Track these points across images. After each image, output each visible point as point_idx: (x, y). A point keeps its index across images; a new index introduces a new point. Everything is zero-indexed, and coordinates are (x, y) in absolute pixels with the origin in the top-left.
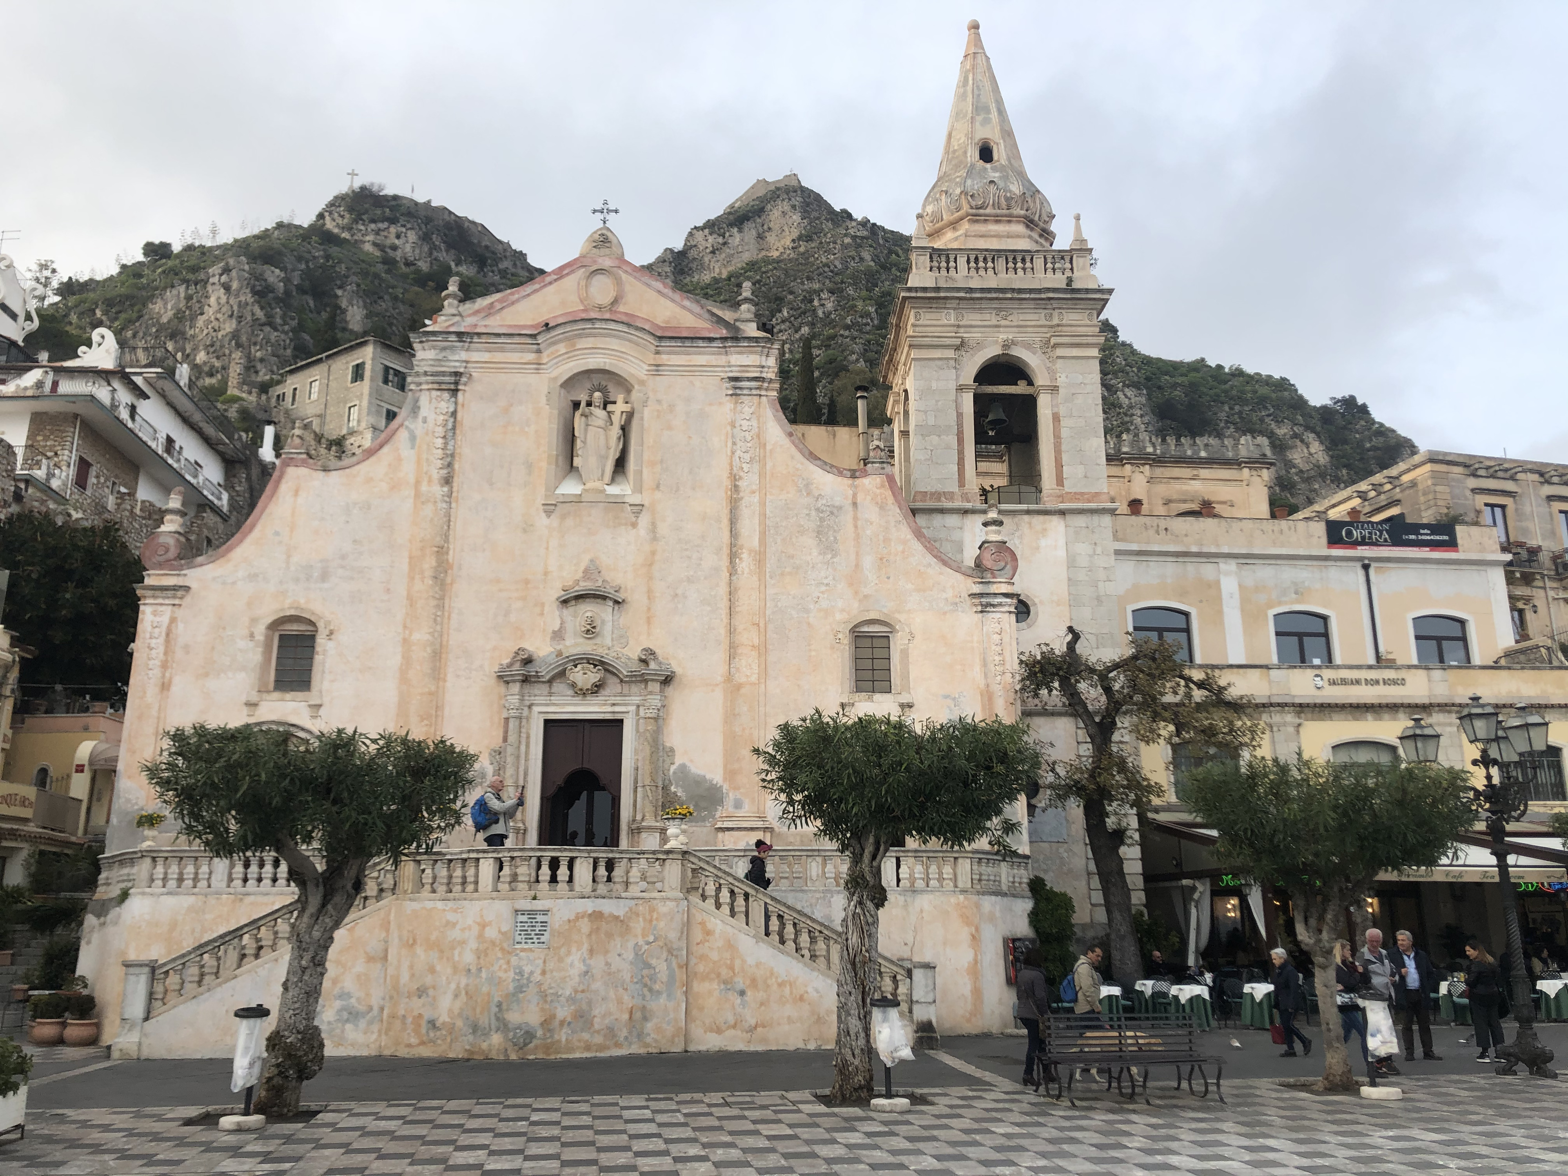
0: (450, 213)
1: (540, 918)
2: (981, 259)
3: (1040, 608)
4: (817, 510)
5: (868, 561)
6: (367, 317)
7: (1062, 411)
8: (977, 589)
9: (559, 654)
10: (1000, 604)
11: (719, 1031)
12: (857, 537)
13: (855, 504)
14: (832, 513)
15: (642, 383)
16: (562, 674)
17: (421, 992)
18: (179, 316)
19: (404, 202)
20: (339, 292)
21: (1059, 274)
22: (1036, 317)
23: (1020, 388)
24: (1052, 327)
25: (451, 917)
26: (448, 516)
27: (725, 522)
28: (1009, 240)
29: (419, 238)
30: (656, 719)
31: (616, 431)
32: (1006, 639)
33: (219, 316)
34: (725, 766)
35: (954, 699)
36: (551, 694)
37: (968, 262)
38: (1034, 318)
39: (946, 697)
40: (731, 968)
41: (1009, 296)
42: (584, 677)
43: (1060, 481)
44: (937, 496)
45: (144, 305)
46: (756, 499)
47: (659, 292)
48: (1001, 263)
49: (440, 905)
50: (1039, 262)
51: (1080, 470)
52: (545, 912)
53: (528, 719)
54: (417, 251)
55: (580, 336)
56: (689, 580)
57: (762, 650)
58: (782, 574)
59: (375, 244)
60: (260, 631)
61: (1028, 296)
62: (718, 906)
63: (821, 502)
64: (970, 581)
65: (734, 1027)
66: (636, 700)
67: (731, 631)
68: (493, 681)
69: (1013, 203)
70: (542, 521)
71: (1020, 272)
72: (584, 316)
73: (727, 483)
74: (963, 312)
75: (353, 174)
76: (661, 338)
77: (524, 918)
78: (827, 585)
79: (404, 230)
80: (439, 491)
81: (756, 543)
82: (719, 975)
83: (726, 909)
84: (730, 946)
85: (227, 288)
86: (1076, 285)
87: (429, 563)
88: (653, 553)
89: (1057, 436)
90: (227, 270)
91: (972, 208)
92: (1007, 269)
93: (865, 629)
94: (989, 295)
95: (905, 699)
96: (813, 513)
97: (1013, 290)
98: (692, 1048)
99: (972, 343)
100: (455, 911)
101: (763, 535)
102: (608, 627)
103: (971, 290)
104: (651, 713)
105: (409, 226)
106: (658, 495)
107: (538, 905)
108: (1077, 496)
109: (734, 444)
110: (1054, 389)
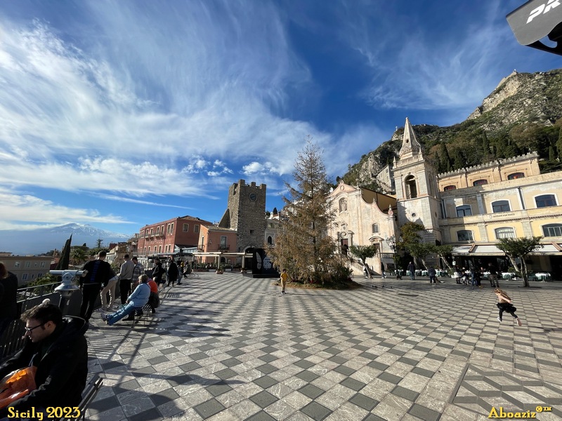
3: (417, 214)
5: (374, 215)
9: (341, 232)
10: (391, 219)
12: (372, 212)
13: (372, 208)
15: (347, 198)
21: (417, 159)
23: (413, 179)
24: (416, 168)
27: (357, 213)
28: (409, 156)
31: (345, 205)
36: (341, 236)
37: (402, 162)
38: (413, 168)
42: (344, 234)
43: (420, 193)
44: (400, 199)
46: (360, 210)
47: (348, 187)
50: (414, 158)
51: (423, 191)
53: (339, 239)
56: (354, 221)
57: (362, 229)
58: (364, 219)
61: (411, 165)
63: (368, 208)
64: (387, 216)
66: (349, 236)
67: (359, 227)
69: (410, 149)
72: (341, 192)
73: (357, 209)
74: (402, 170)
76: (348, 192)
78: (369, 220)
81: (360, 215)
86: (419, 161)
88: (350, 218)
89: (418, 186)
93: (374, 225)
94: (405, 167)
95: (379, 233)
97: (408, 165)
99: (404, 175)
102: (346, 228)
103: (401, 167)
104: (351, 238)
106: (350, 212)
108: (422, 195)
109: (357, 203)
110: (417, 178)
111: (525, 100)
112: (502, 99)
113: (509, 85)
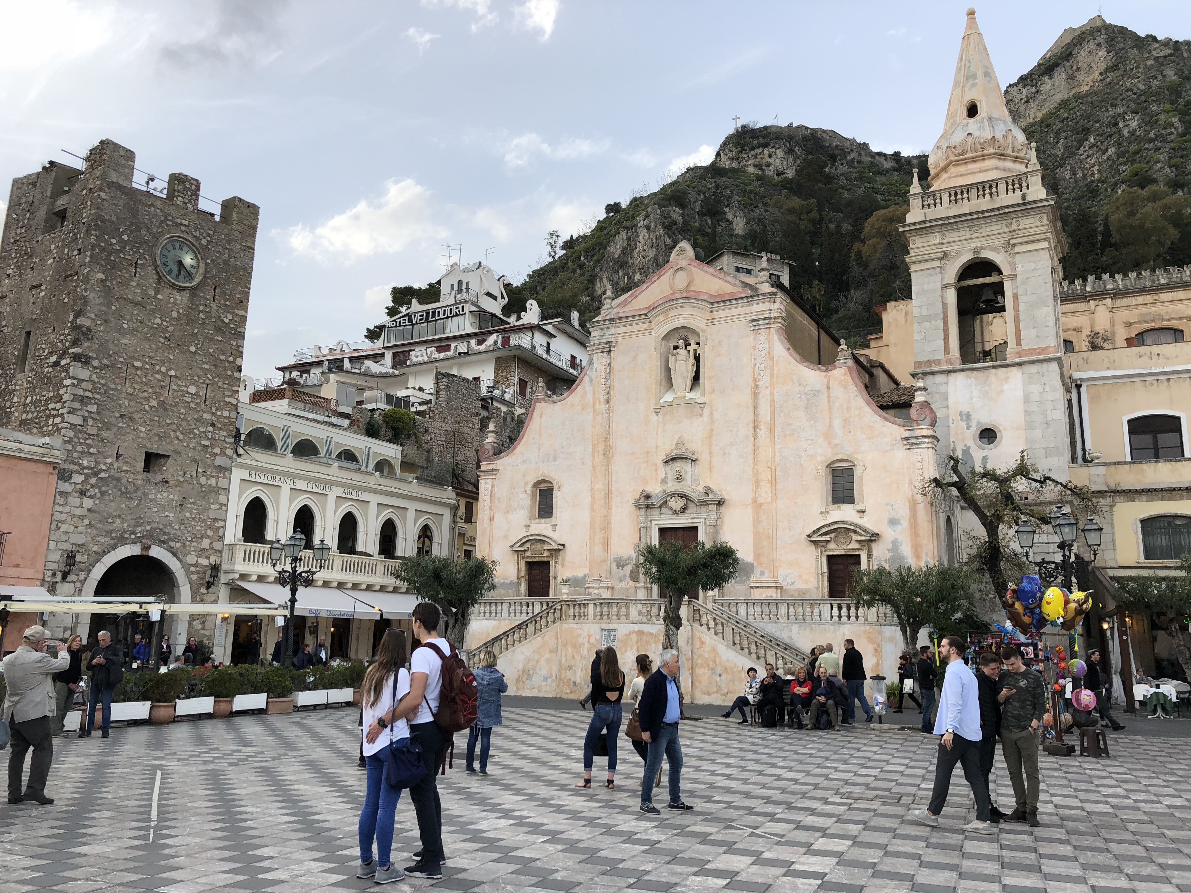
0: (807, 128)
1: (613, 633)
2: (959, 193)
3: (1004, 433)
4: (805, 394)
5: (837, 423)
6: (746, 223)
7: (1020, 292)
8: (907, 434)
9: (664, 491)
10: (921, 443)
11: (709, 694)
12: (830, 408)
13: (828, 388)
14: (814, 395)
15: (704, 331)
16: (665, 503)
17: (570, 668)
18: (624, 253)
19: (773, 129)
20: (727, 210)
21: (1018, 193)
22: (999, 227)
23: (993, 279)
24: (1011, 232)
25: (580, 632)
26: (609, 420)
27: (751, 408)
28: (981, 174)
29: (786, 153)
30: (715, 526)
31: (692, 361)
32: (926, 465)
33: (645, 247)
34: (754, 552)
35: (892, 505)
36: (661, 514)
37: (950, 196)
38: (997, 227)
39: (887, 505)
40: (714, 662)
41: (976, 216)
42: (676, 504)
43: (1019, 342)
44: (929, 363)
45: (605, 248)
46: (768, 391)
47: (712, 275)
48: (974, 192)
49: (575, 626)
50: (1002, 187)
51: (1033, 332)
52: (615, 630)
53: (650, 528)
54: (785, 163)
55: (670, 309)
56: (732, 444)
57: (774, 482)
58: (785, 436)
59: (755, 166)
60: (529, 488)
61: (989, 214)
62: (709, 629)
63: (808, 388)
64: (902, 429)
65: (717, 692)
66: (704, 515)
67: (755, 472)
68: (634, 507)
69: (986, 145)
70: (654, 418)
71: (988, 197)
72: (673, 297)
73: (753, 384)
74: (946, 233)
75: (736, 118)
76: (712, 303)
77: (606, 633)
78: (812, 440)
79: (774, 150)
80: (604, 407)
81: (768, 418)
82: (708, 665)
83: (712, 631)
84: (714, 650)
85: (648, 227)
86: (1028, 199)
87: (601, 448)
88: (712, 430)
89: (1016, 310)
90: (647, 216)
91: (956, 156)
92: (978, 196)
93: (837, 465)
94: (961, 219)
95: (860, 507)
96: (803, 396)
97: (978, 212)
98: (696, 702)
99: (953, 254)
100: (580, 629)
101: (773, 413)
102: (689, 475)
103: (948, 218)
104: (713, 523)
105: (777, 146)
106: (714, 396)
107: (612, 626)
108: (1030, 352)
109: (755, 359)
110: (1014, 276)
111: (1122, 116)
112: (1058, 98)
113: (1082, 56)
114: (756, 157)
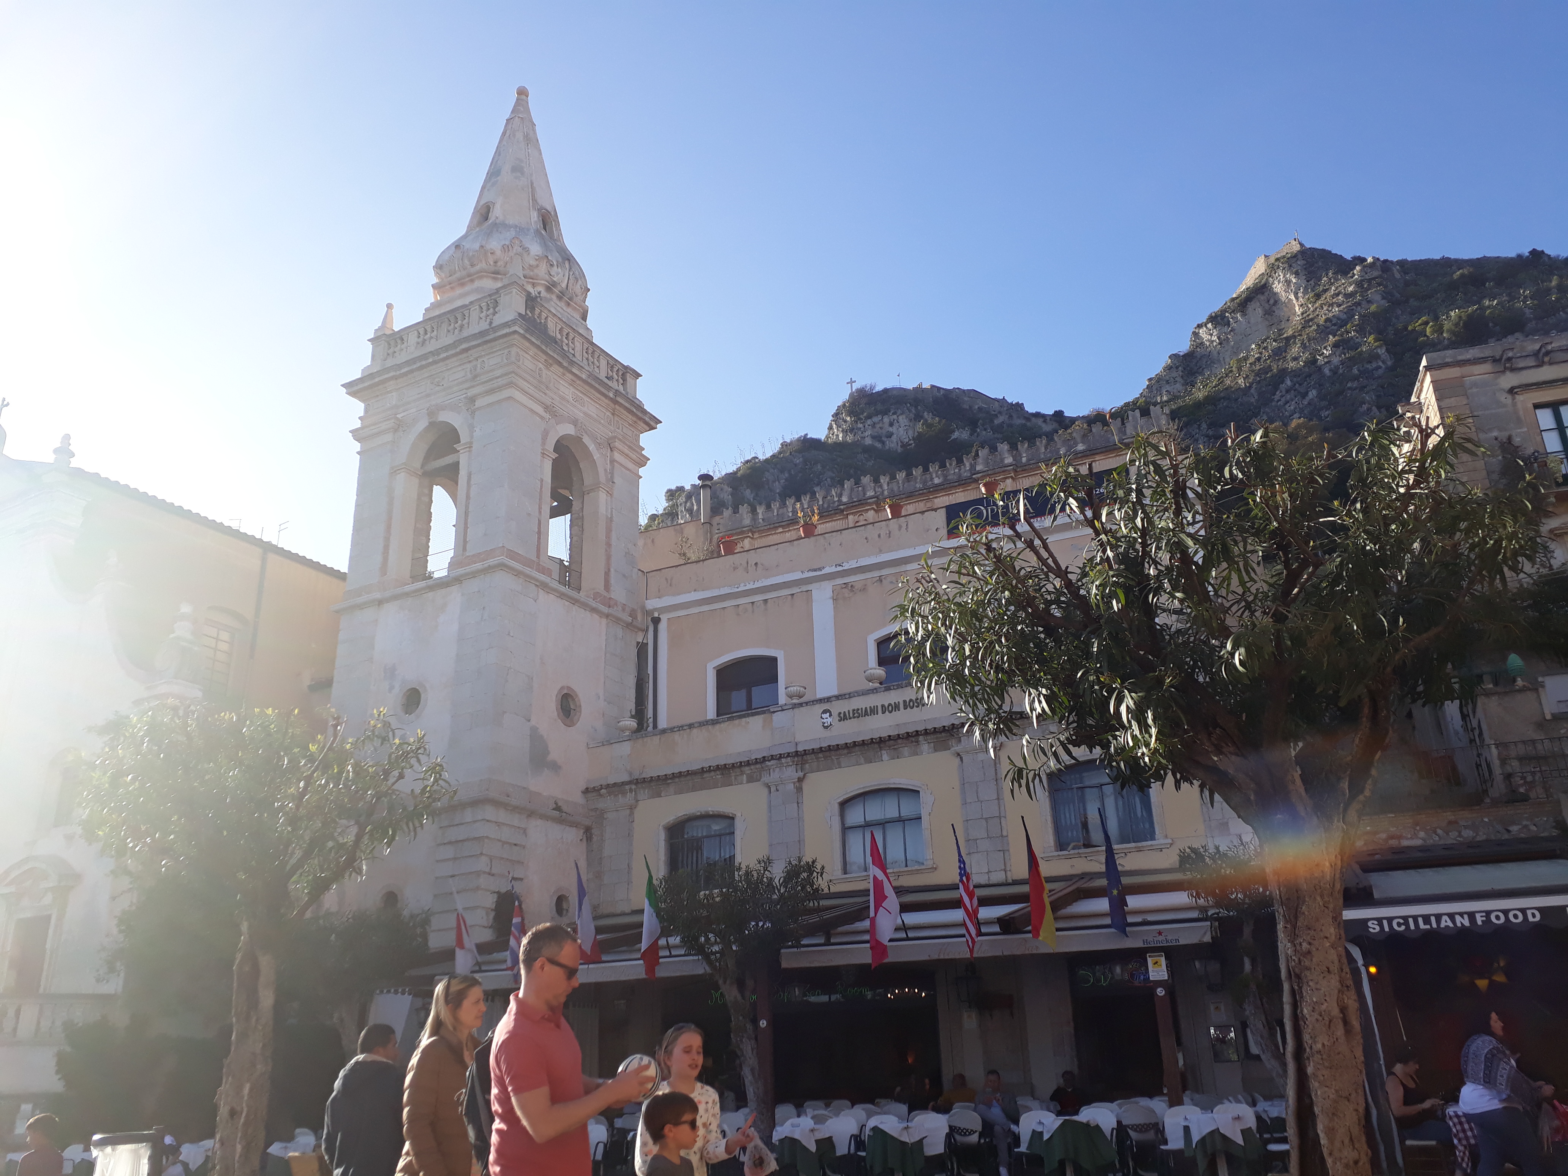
0: (939, 388)
3: (430, 694)
19: (895, 392)
22: (463, 373)
29: (911, 420)
38: (460, 375)
54: (911, 432)
59: (873, 437)
61: (446, 355)
74: (404, 390)
75: (852, 382)
79: (895, 417)
86: (495, 325)
94: (414, 366)
97: (432, 353)
99: (408, 421)
103: (399, 366)
105: (899, 412)
110: (470, 446)
114: (874, 425)
